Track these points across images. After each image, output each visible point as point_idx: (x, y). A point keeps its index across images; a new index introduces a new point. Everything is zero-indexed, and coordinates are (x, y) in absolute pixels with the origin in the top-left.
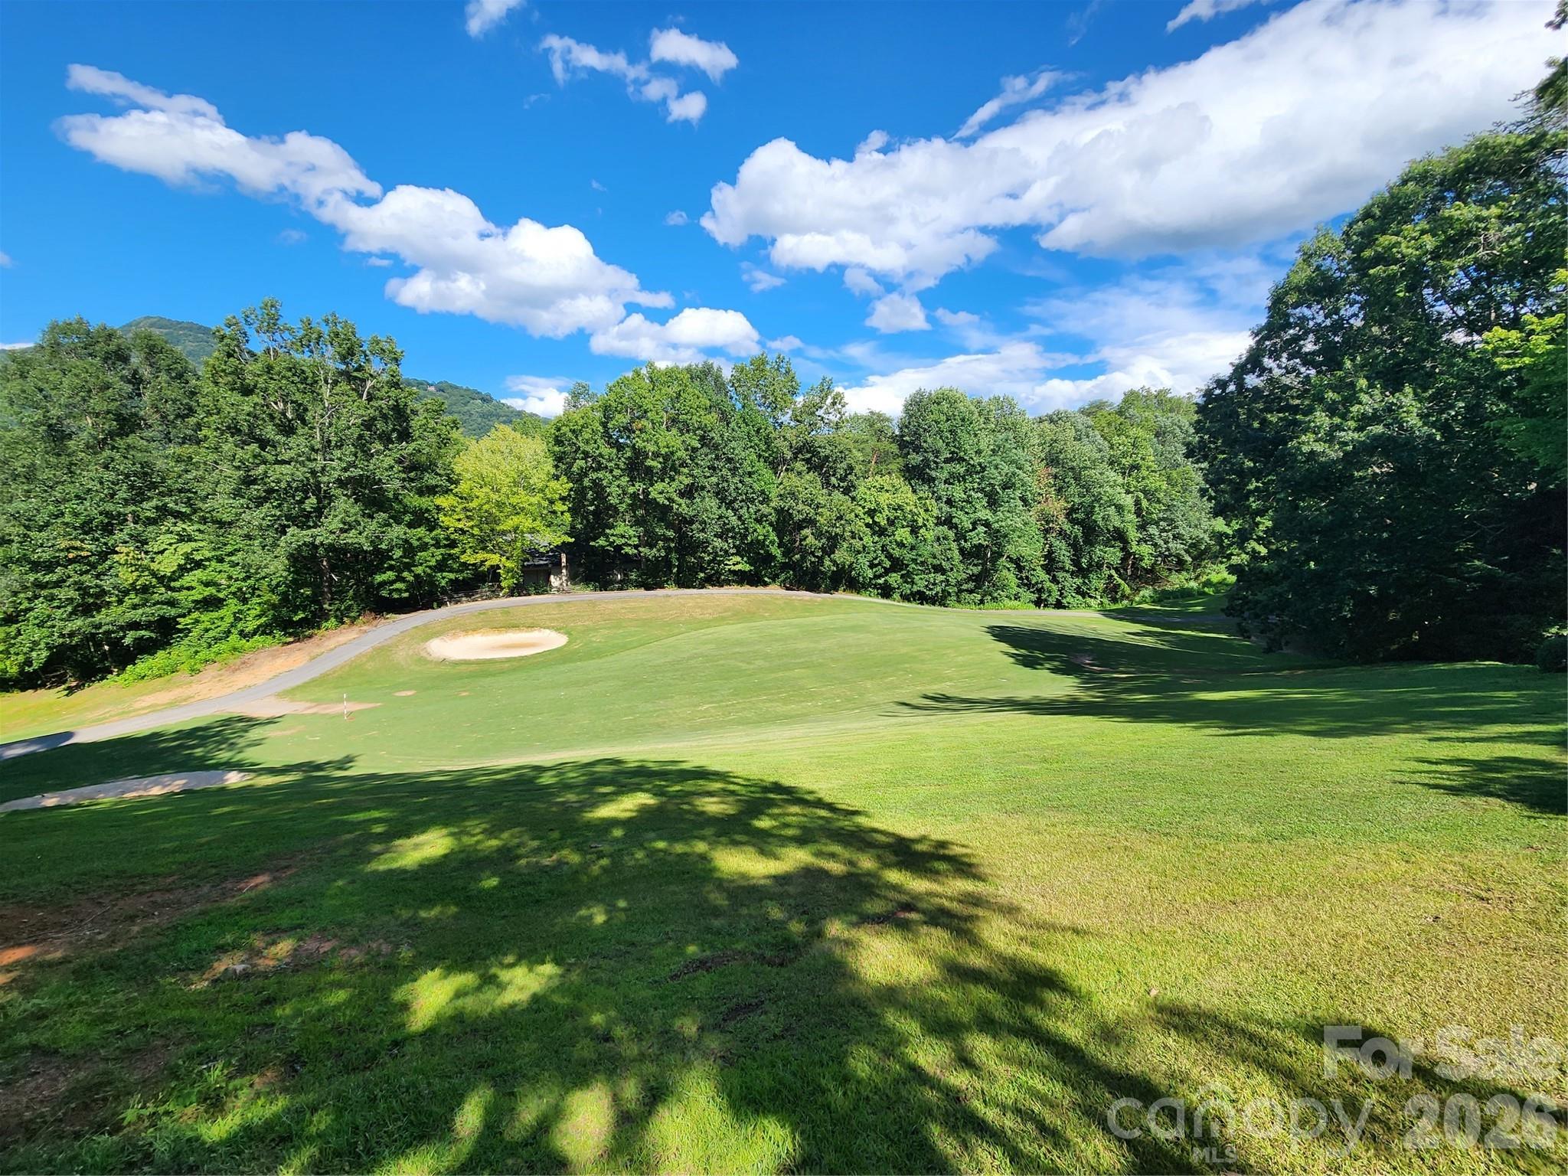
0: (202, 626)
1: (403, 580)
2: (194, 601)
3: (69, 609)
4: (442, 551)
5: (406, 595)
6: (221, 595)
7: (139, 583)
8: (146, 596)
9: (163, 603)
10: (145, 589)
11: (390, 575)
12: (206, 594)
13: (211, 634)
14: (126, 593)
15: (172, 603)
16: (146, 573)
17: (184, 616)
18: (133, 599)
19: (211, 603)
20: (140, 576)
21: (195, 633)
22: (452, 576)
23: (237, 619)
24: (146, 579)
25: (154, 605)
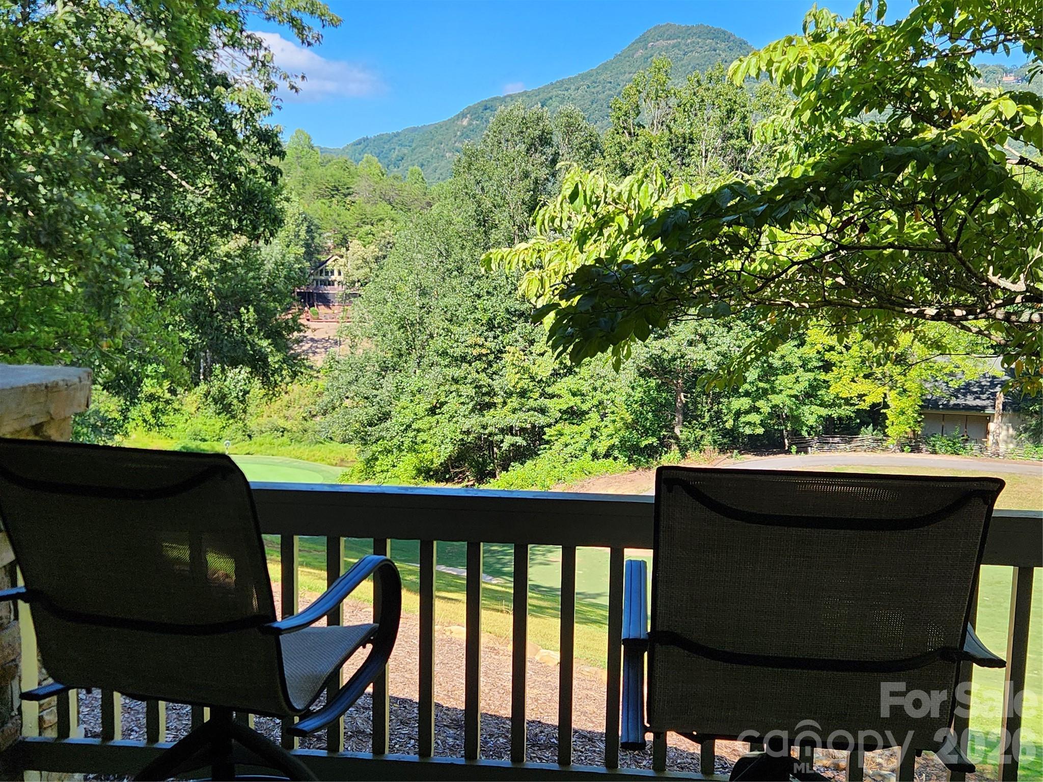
0: (563, 440)
1: (757, 410)
2: (560, 411)
3: (471, 406)
4: (811, 376)
5: (760, 431)
6: (585, 407)
7: (519, 386)
8: (523, 400)
9: (534, 410)
10: (523, 394)
11: (743, 403)
12: (571, 404)
13: (570, 449)
14: (510, 394)
15: (543, 411)
16: (526, 376)
17: (549, 426)
18: (514, 402)
19: (574, 415)
20: (520, 379)
21: (557, 446)
22: (824, 412)
23: (594, 437)
24: (525, 383)
25: (529, 410)
